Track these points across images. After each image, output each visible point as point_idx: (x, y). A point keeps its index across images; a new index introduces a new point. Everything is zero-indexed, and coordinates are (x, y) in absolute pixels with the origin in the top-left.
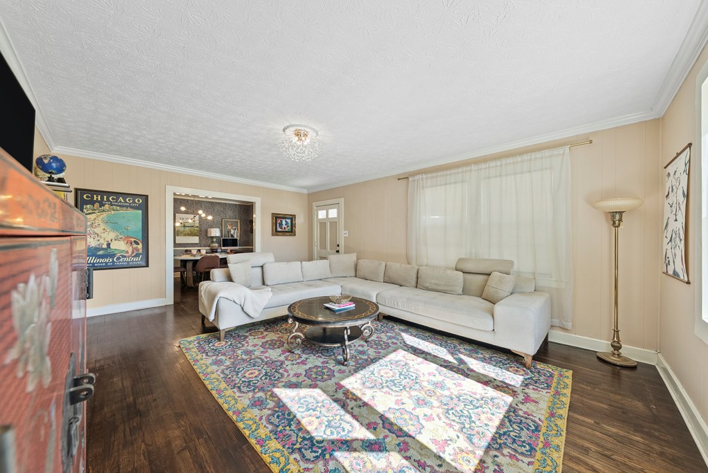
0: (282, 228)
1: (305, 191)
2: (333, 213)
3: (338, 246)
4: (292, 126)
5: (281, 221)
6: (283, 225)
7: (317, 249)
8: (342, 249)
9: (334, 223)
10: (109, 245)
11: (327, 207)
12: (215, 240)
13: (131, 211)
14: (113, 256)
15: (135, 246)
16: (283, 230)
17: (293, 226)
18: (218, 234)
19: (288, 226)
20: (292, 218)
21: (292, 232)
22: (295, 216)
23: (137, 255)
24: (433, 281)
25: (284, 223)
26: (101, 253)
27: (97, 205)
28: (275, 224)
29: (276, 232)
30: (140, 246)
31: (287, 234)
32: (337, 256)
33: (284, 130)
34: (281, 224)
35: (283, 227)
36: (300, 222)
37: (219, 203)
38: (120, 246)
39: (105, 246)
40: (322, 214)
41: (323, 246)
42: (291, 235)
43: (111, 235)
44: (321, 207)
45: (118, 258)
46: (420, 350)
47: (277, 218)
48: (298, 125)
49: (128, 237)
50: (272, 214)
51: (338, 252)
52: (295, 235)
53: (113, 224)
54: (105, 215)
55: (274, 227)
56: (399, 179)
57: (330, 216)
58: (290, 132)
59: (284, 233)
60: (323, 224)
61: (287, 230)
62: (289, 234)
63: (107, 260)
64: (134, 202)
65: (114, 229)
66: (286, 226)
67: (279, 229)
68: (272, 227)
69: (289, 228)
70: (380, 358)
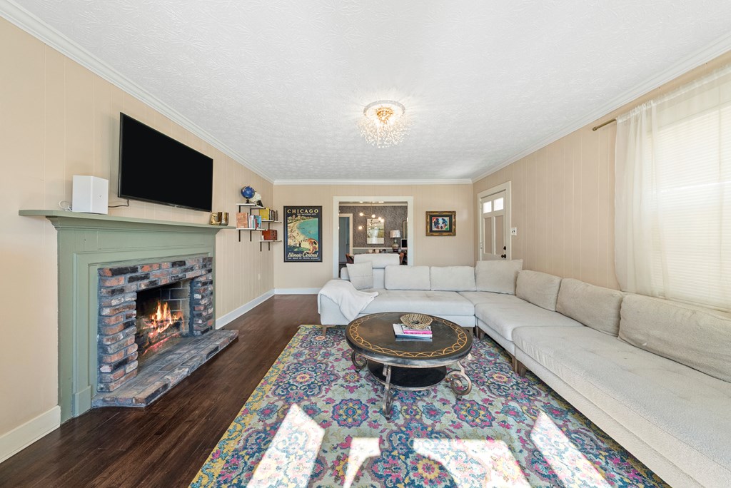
0: (438, 228)
1: (470, 181)
2: (499, 204)
3: (505, 248)
4: (375, 103)
5: (437, 220)
6: (441, 224)
7: (483, 251)
8: (509, 252)
9: (500, 217)
10: (300, 244)
11: (491, 197)
12: (396, 241)
13: (312, 219)
14: (302, 252)
15: (314, 245)
16: (440, 229)
17: (452, 224)
18: (398, 236)
19: (446, 225)
20: (451, 215)
21: (451, 231)
22: (455, 212)
23: (315, 253)
24: (656, 333)
25: (441, 221)
26: (296, 250)
27: (294, 216)
28: (429, 223)
29: (430, 232)
30: (317, 246)
31: (444, 234)
32: (503, 262)
33: (365, 111)
34: (437, 223)
35: (440, 226)
36: (461, 219)
37: (401, 207)
38: (306, 245)
39: (298, 245)
40: (487, 208)
41: (489, 249)
42: (450, 235)
43: (301, 238)
44: (486, 198)
45: (305, 254)
46: (549, 468)
47: (432, 216)
48: (380, 102)
49: (311, 239)
50: (427, 212)
51: (504, 256)
52: (455, 235)
53: (303, 230)
54: (298, 223)
55: (428, 227)
56: (595, 129)
57: (496, 209)
58: (372, 114)
59: (441, 233)
60: (488, 219)
61: (444, 229)
62: (447, 234)
63: (299, 255)
64: (314, 212)
65: (303, 233)
66: (443, 225)
67: (434, 229)
68: (427, 227)
69: (448, 227)
70: (448, 437)
